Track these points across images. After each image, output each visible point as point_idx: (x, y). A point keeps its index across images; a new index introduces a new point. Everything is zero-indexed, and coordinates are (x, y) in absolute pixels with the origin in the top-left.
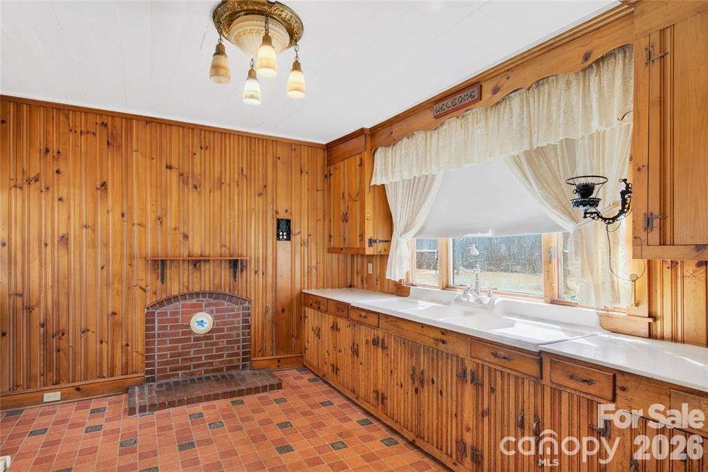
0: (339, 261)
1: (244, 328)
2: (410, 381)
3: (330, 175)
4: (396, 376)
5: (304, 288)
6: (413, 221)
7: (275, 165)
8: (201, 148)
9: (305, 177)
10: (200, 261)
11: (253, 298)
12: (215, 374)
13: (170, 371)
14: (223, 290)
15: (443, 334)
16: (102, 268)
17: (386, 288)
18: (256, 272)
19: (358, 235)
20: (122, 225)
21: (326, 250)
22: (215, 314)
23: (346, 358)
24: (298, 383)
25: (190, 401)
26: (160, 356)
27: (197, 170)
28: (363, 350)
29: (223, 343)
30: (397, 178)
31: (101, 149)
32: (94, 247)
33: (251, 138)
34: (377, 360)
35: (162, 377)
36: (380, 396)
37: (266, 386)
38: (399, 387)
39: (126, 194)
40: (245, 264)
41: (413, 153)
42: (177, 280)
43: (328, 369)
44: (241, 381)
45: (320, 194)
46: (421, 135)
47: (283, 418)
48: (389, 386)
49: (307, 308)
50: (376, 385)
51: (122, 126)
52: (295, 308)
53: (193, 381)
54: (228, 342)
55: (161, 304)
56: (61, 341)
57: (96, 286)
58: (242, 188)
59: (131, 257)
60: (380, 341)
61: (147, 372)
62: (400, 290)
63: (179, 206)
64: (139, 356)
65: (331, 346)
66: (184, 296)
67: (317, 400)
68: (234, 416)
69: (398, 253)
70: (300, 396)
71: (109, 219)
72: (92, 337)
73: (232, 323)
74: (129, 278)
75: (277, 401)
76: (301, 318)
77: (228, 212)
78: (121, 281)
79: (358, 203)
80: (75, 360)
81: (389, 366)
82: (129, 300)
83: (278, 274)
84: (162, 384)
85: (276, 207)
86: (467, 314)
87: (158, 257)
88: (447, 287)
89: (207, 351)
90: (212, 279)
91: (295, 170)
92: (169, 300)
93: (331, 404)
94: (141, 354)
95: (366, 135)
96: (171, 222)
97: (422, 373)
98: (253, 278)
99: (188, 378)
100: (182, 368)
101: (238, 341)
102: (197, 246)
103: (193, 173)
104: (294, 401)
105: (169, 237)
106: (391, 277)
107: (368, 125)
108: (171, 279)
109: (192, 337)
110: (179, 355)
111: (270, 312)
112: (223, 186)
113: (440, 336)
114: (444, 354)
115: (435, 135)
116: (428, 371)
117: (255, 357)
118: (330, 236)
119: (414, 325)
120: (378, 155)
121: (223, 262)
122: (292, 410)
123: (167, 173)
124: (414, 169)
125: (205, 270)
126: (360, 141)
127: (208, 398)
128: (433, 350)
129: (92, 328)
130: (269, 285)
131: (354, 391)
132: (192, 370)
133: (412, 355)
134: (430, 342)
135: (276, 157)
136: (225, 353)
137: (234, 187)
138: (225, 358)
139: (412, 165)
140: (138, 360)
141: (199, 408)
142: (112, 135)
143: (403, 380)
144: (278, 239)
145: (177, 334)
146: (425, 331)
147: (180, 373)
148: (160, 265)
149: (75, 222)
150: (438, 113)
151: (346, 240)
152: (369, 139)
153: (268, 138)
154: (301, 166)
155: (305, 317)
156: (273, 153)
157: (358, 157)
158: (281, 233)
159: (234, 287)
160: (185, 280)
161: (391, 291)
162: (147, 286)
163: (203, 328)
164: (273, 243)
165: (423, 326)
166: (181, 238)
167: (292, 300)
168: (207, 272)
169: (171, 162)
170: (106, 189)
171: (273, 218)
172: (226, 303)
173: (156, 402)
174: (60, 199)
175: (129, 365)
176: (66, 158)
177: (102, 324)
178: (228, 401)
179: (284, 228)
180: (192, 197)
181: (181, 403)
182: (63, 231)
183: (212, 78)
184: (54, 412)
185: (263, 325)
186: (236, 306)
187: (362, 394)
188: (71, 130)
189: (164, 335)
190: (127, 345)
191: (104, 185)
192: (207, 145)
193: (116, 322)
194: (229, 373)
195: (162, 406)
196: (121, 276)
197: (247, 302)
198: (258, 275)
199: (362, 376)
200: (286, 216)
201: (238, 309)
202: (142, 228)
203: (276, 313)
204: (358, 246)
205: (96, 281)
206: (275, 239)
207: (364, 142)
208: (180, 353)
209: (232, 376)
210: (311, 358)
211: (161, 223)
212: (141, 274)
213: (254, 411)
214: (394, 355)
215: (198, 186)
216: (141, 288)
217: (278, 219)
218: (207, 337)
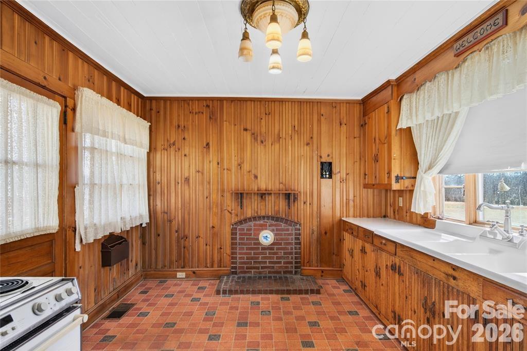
0: (374, 195)
1: (296, 244)
2: (422, 310)
3: (365, 124)
4: (410, 302)
5: (343, 217)
6: (437, 159)
7: (319, 121)
8: (266, 114)
9: (344, 128)
10: (265, 194)
11: (302, 222)
12: (275, 275)
13: (247, 269)
14: (281, 215)
15: (454, 269)
16: (207, 198)
17: (414, 219)
18: (304, 203)
19: (386, 172)
20: (218, 170)
21: (362, 185)
22: (276, 232)
23: (371, 278)
24: (335, 291)
25: (254, 292)
26: (240, 258)
27: (263, 130)
28: (383, 272)
29: (281, 253)
30: (421, 121)
31: (206, 122)
32: (203, 184)
33: (301, 102)
34: (395, 285)
35: (241, 272)
36: (397, 316)
37: (308, 290)
38: (413, 312)
39: (220, 150)
40: (296, 196)
41: (435, 94)
42: (250, 207)
43: (358, 284)
44: (291, 283)
45: (356, 140)
46: (443, 76)
47: (314, 318)
48: (404, 310)
49: (344, 232)
50: (394, 306)
51: (217, 105)
52: (335, 231)
53: (260, 278)
54: (285, 253)
55: (241, 222)
56: (186, 242)
57: (204, 209)
58: (295, 140)
59: (223, 191)
60: (397, 268)
61: (233, 268)
62: (426, 222)
63: (252, 156)
64: (228, 257)
65: (361, 265)
66: (255, 218)
67: (347, 308)
68: (280, 309)
69: (422, 189)
70: (333, 303)
71: (211, 167)
72: (202, 241)
73: (288, 239)
74: (222, 205)
75: (314, 303)
76: (340, 240)
77: (284, 159)
78: (217, 206)
79: (386, 145)
80: (192, 254)
81: (405, 291)
82: (222, 218)
83: (322, 205)
84: (240, 277)
85: (320, 152)
86: (493, 252)
87: (238, 190)
88: (475, 222)
89: (270, 258)
90: (273, 206)
91: (336, 123)
92: (246, 220)
93: (357, 313)
94: (229, 255)
95: (392, 86)
96: (246, 167)
97: (434, 304)
98: (302, 207)
99: (258, 275)
100: (254, 268)
101: (291, 253)
102: (263, 183)
103: (261, 132)
104: (327, 306)
105: (245, 177)
106: (415, 210)
107: (394, 77)
108: (247, 206)
109: (260, 247)
110: (252, 258)
111: (315, 233)
112: (281, 140)
113: (451, 272)
114: (455, 290)
115: (457, 74)
116: (439, 303)
117: (304, 266)
118: (365, 175)
119: (426, 257)
120: (404, 102)
121: (281, 194)
122: (324, 313)
123: (244, 134)
124: (436, 110)
125: (269, 200)
126: (387, 92)
127: (266, 292)
128: (443, 284)
129: (201, 235)
130: (315, 213)
131: (377, 307)
132: (260, 270)
133: (424, 286)
134: (442, 276)
135: (320, 114)
136: (283, 261)
137: (288, 141)
138: (282, 265)
139: (434, 106)
140: (227, 259)
141: (258, 298)
142: (212, 112)
143: (416, 308)
144: (322, 177)
145: (250, 244)
146: (436, 264)
147: (253, 271)
148: (240, 196)
149: (193, 170)
150: (459, 51)
151: (377, 177)
152: (395, 89)
153: (314, 101)
154: (340, 119)
155: (343, 239)
156: (318, 112)
157: (386, 106)
158: (324, 173)
159: (288, 213)
160: (256, 207)
161: (418, 223)
162: (232, 210)
163: (268, 241)
164: (318, 180)
165: (434, 259)
166: (253, 178)
167: (333, 225)
168: (270, 202)
169: (246, 125)
170: (209, 147)
171: (318, 161)
172: (283, 225)
173: (233, 289)
174: (185, 155)
175: (222, 261)
176: (188, 130)
177: (206, 233)
178: (280, 296)
179: (327, 169)
180: (260, 148)
181: (248, 292)
182: (186, 175)
183: (240, 58)
184: (180, 285)
185: (310, 242)
186: (290, 227)
187: (383, 311)
188: (190, 113)
189: (242, 244)
190: (221, 248)
191: (208, 144)
192: (270, 111)
193: (215, 232)
194: (286, 275)
195: (236, 292)
196: (217, 203)
197: (298, 225)
198: (307, 205)
199: (383, 296)
200: (329, 160)
201: (292, 230)
202: (229, 172)
203: (320, 234)
204: (386, 183)
205: (204, 206)
206: (319, 178)
207: (390, 92)
208: (252, 257)
209: (286, 278)
210: (347, 273)
211: (240, 168)
212: (229, 202)
213: (295, 308)
214: (409, 282)
215: (264, 141)
216: (229, 211)
217: (321, 162)
218: (270, 248)
